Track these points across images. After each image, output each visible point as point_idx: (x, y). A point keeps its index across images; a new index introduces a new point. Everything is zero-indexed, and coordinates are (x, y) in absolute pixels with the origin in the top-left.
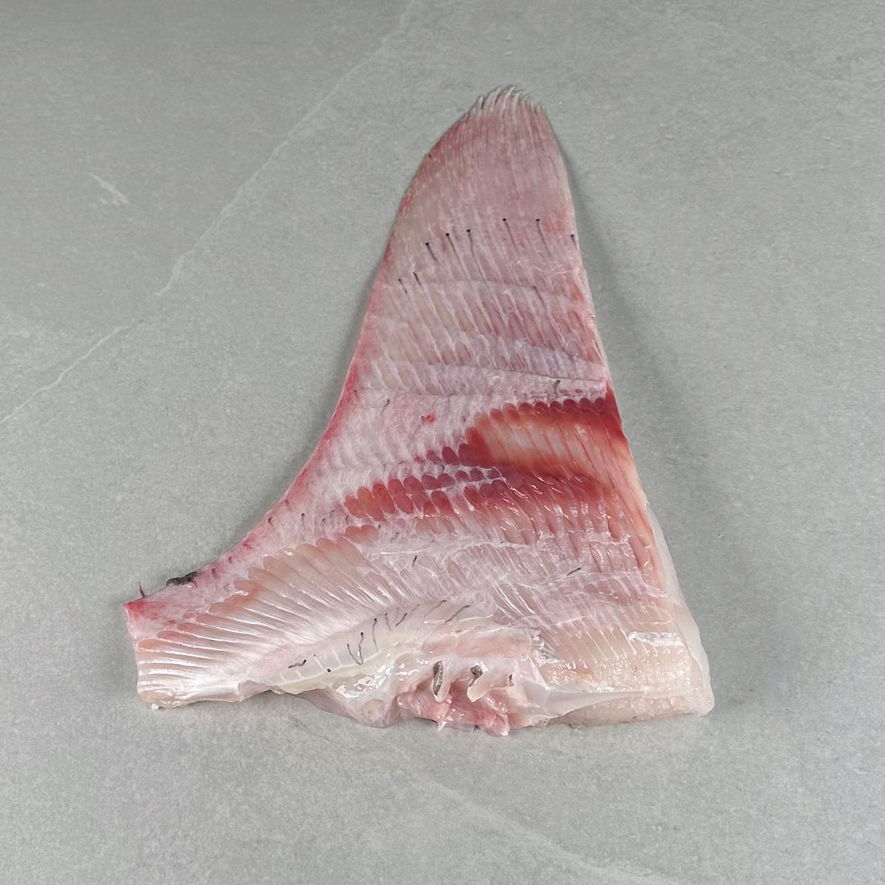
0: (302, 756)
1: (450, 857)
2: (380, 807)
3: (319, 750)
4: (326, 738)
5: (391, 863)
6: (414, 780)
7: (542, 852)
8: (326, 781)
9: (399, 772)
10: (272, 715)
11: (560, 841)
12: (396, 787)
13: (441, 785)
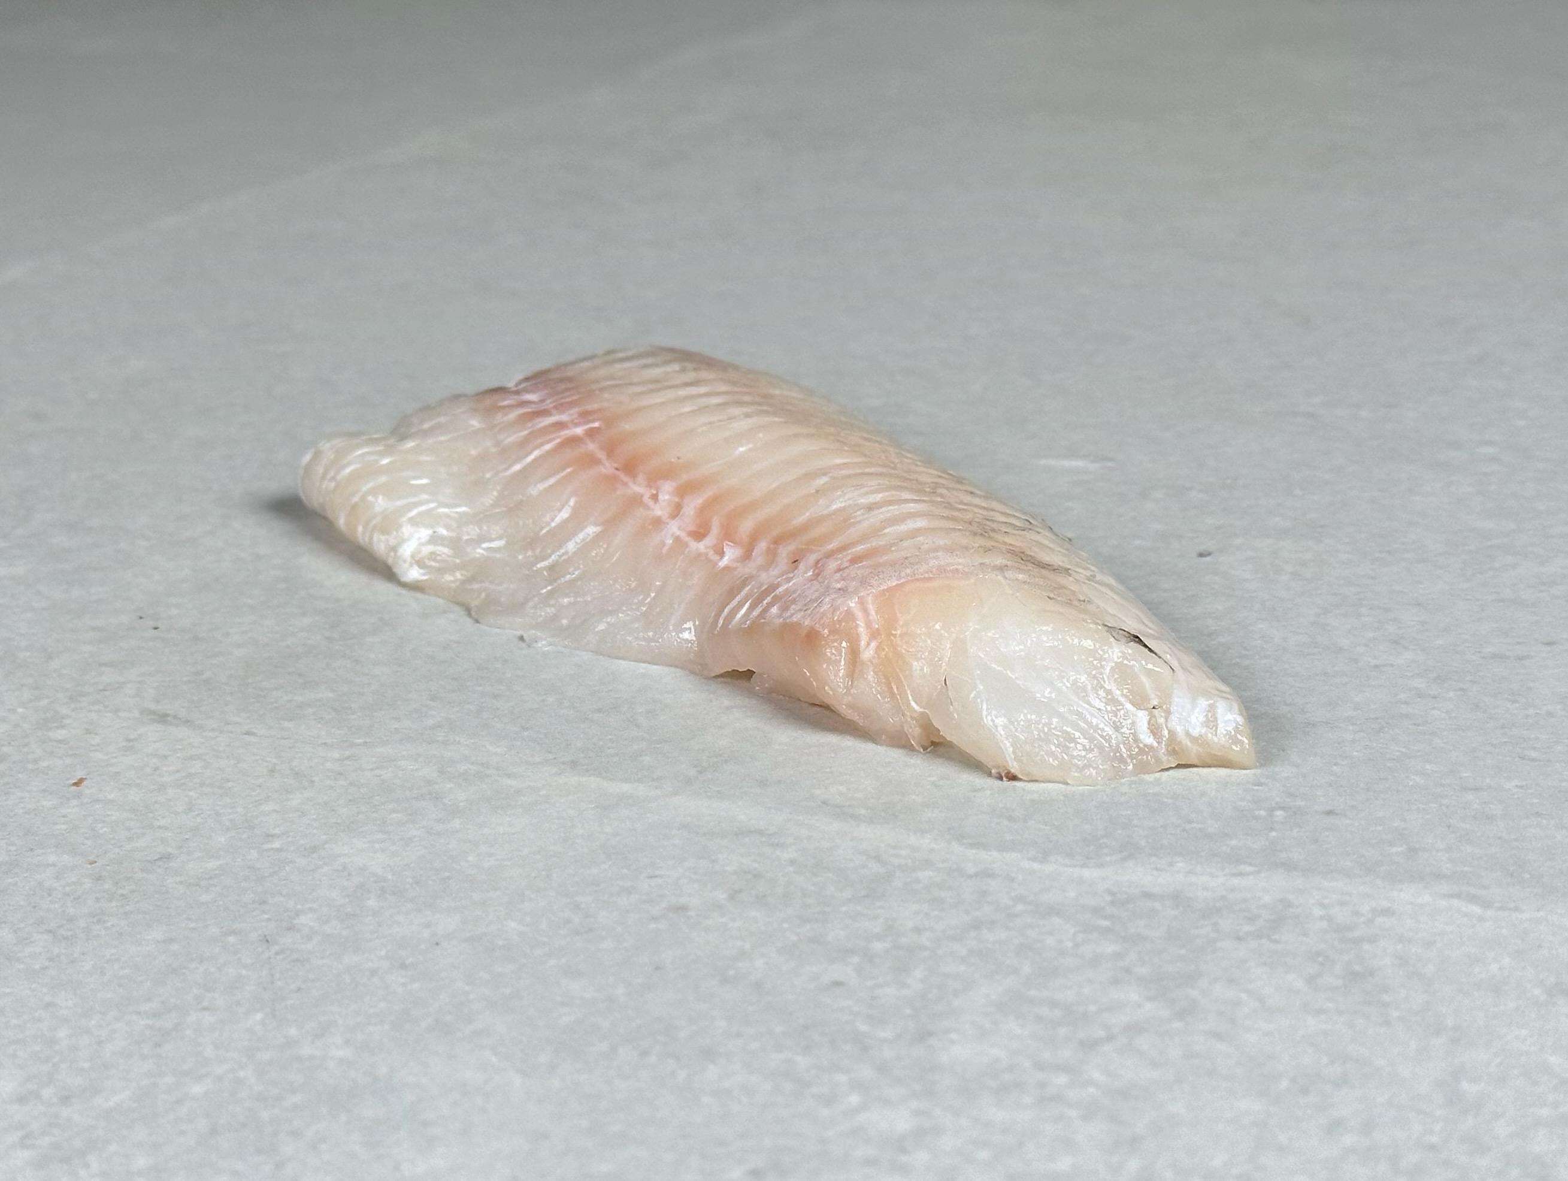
0: (165, 757)
1: (604, 866)
2: (394, 811)
3: (221, 749)
4: (248, 733)
5: (410, 881)
6: (509, 776)
7: (903, 852)
8: (230, 784)
9: (462, 767)
10: (90, 711)
11: (960, 838)
12: (449, 785)
13: (592, 779)
